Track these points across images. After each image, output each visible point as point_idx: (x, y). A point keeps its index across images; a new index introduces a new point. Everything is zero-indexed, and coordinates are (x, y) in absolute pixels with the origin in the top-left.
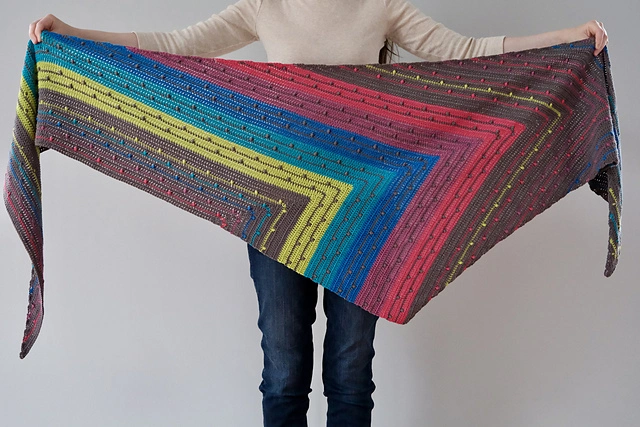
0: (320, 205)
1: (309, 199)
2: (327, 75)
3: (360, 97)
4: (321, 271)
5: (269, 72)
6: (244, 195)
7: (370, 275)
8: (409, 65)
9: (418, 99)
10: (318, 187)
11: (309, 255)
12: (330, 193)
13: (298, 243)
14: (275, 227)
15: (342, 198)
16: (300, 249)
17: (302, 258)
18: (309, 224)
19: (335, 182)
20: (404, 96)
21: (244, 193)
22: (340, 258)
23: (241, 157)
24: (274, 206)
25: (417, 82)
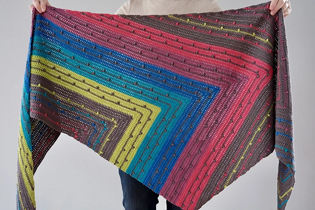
0: (139, 122)
1: (131, 118)
2: (142, 22)
3: (163, 40)
4: (138, 170)
5: (101, 21)
6: (91, 114)
7: (170, 175)
8: (198, 15)
9: (204, 41)
10: (138, 109)
11: (130, 158)
12: (146, 113)
13: (123, 150)
14: (109, 138)
15: (154, 117)
16: (125, 153)
17: (126, 160)
18: (131, 136)
19: (149, 105)
20: (195, 39)
21: (91, 113)
22: (151, 162)
23: (88, 87)
24: (109, 122)
25: (204, 28)
